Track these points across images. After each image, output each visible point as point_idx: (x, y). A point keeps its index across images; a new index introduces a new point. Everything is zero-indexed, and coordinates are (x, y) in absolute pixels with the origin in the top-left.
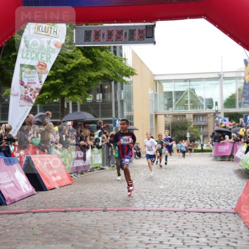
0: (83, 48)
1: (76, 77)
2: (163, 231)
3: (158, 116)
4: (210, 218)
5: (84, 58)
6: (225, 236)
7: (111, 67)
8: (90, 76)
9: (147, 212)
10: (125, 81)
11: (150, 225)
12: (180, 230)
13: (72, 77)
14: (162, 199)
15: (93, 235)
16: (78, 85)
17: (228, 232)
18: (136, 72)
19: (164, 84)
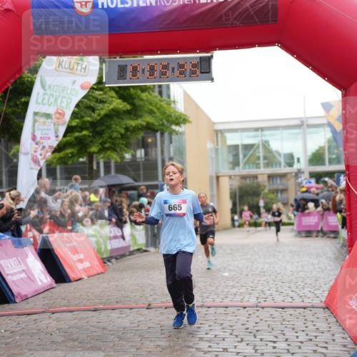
0: (117, 89)
1: (109, 127)
2: (227, 334)
3: (221, 179)
4: (291, 315)
5: (119, 101)
6: (311, 340)
7: (155, 113)
8: (128, 126)
9: (206, 309)
10: (174, 131)
11: (210, 326)
12: (250, 332)
13: (103, 128)
14: (226, 290)
15: (133, 342)
16: (111, 138)
17: (315, 334)
18: (190, 119)
19: (228, 135)
